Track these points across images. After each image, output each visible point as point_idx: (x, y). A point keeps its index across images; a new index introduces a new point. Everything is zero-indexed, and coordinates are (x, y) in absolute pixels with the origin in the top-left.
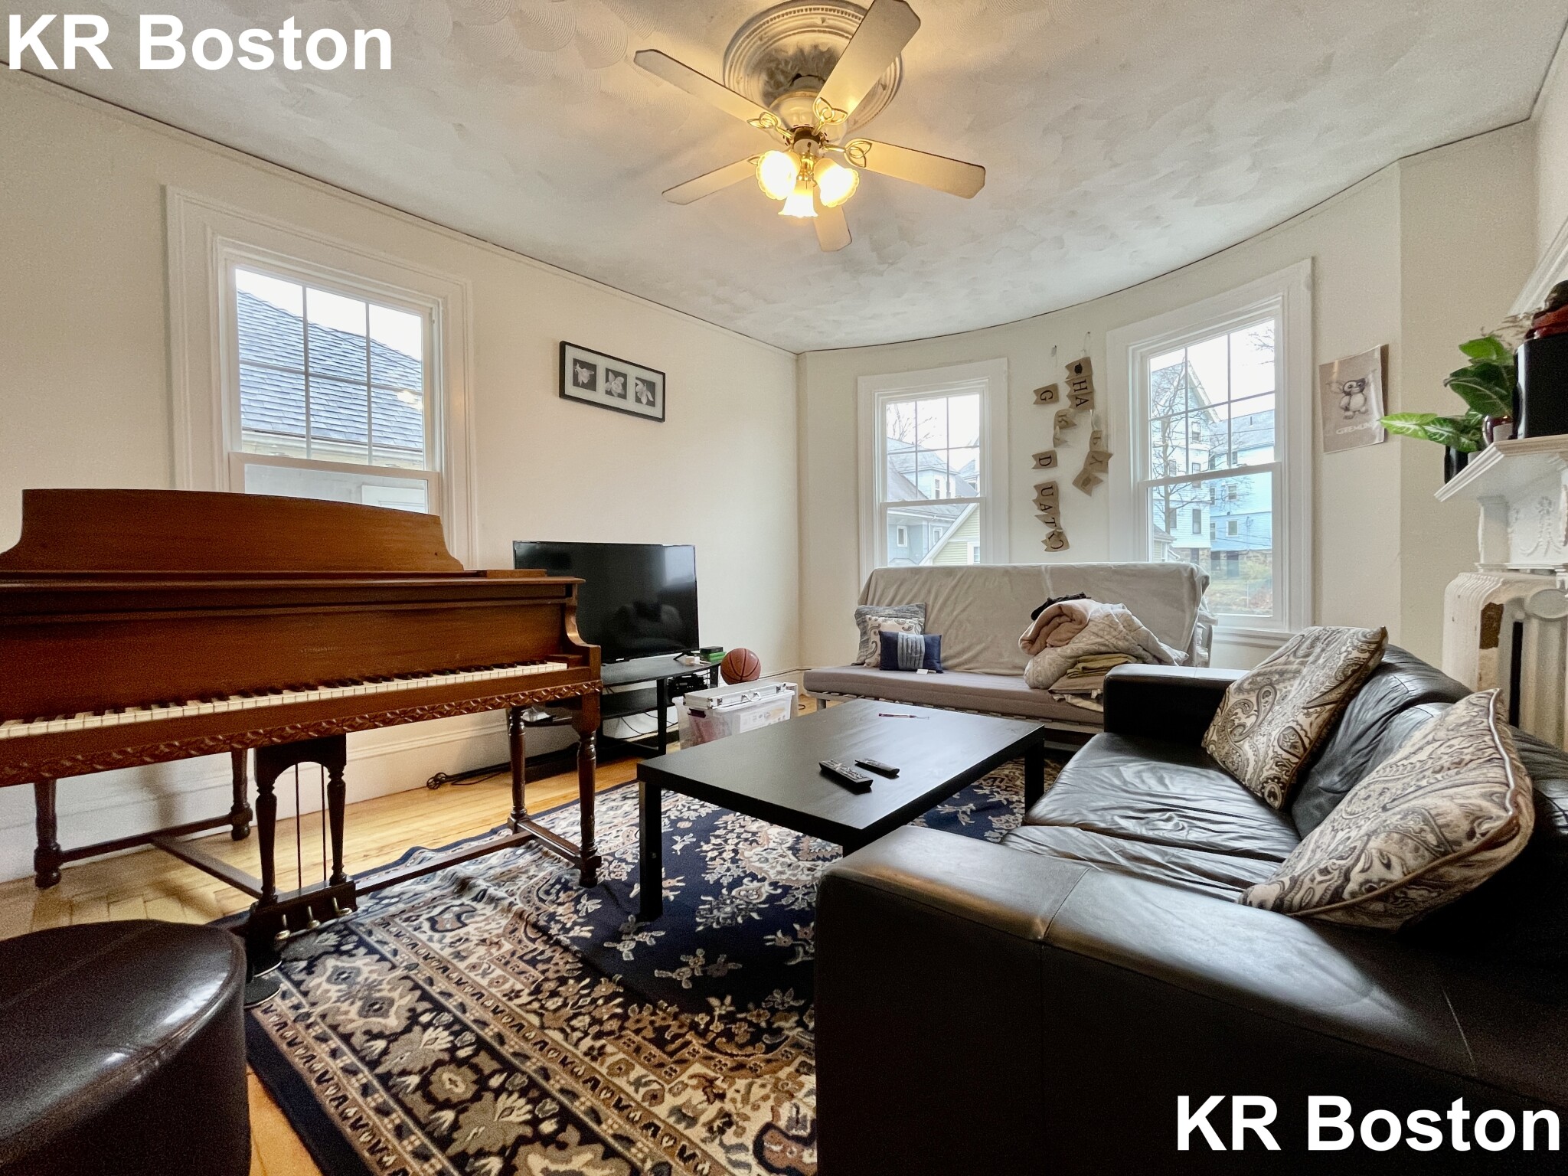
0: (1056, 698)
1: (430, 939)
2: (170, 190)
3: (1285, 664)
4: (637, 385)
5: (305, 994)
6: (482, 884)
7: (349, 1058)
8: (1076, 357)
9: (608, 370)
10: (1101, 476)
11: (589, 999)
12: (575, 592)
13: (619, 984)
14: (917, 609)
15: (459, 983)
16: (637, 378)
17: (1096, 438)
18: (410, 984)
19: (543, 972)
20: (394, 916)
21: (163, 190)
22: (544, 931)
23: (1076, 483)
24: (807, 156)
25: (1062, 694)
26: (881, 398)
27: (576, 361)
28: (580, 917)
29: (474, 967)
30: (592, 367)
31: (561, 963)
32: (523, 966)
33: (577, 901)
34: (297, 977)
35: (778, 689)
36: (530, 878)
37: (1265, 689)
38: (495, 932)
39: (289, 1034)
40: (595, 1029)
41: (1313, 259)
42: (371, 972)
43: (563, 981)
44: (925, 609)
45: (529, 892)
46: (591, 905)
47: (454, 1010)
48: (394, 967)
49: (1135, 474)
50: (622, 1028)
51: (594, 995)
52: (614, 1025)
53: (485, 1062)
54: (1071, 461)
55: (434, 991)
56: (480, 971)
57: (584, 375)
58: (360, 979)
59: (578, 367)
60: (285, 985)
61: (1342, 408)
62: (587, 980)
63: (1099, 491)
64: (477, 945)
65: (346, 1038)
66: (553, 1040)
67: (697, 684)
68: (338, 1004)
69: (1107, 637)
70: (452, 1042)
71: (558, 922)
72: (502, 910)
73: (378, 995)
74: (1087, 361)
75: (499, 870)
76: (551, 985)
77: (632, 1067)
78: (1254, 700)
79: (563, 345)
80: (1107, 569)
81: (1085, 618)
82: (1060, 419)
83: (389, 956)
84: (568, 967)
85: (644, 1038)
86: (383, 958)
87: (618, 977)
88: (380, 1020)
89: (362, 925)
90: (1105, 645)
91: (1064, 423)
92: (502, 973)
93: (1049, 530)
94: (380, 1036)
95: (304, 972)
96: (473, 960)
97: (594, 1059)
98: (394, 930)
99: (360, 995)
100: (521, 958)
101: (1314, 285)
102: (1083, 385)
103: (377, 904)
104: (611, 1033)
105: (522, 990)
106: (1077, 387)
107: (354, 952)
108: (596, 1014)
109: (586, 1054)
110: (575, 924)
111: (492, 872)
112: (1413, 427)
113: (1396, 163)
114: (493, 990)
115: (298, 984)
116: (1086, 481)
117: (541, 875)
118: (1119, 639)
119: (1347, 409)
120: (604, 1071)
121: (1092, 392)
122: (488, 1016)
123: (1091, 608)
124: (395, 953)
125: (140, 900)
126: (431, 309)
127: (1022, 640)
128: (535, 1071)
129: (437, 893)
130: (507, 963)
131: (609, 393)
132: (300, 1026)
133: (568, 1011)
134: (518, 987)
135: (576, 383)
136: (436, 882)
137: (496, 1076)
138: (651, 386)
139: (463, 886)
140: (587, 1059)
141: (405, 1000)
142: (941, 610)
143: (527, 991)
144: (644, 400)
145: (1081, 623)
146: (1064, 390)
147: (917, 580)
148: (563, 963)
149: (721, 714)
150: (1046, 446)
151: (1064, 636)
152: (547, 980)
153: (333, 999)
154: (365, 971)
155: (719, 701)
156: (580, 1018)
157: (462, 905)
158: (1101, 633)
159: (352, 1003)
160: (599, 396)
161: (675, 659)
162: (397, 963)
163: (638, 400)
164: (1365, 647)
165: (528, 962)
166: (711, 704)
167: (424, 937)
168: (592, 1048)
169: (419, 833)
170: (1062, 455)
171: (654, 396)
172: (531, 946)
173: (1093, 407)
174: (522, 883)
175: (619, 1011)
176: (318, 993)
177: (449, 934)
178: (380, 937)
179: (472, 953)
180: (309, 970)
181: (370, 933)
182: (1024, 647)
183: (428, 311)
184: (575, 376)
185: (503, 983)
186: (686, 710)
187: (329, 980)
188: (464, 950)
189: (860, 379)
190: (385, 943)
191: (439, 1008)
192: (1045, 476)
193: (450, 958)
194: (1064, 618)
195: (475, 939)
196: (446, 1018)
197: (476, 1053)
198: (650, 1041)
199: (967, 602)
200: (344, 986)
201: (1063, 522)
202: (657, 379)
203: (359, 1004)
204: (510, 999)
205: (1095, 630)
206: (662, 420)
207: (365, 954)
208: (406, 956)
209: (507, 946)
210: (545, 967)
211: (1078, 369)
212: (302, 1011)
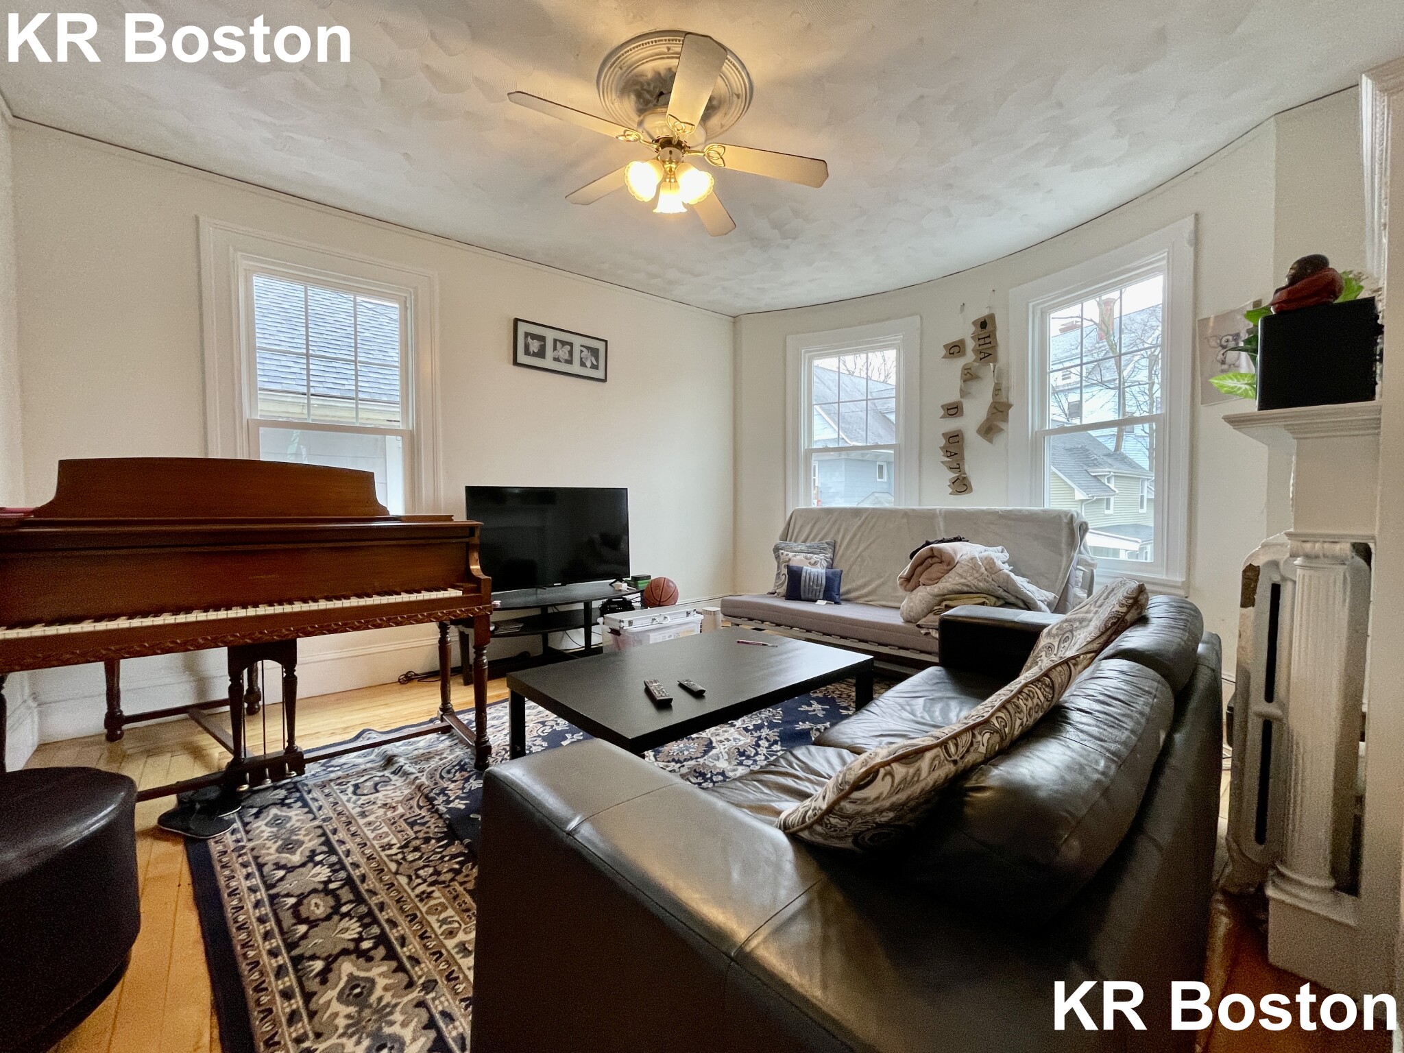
0: (923, 631)
1: (348, 801)
2: (201, 219)
3: (1087, 613)
4: (582, 351)
5: (247, 832)
6: (402, 761)
7: (256, 881)
8: (983, 313)
9: (555, 341)
10: (1002, 425)
11: (439, 856)
12: (477, 533)
13: (467, 846)
14: (826, 546)
15: (353, 835)
16: (582, 346)
17: (997, 390)
18: (320, 831)
19: (416, 832)
20: (331, 780)
21: (197, 219)
22: (430, 800)
23: (979, 432)
24: (671, 162)
25: (928, 628)
26: (807, 355)
27: (527, 334)
28: (463, 793)
29: (370, 824)
30: (542, 339)
31: (432, 827)
32: (404, 826)
33: (467, 780)
34: (247, 820)
35: (688, 613)
36: (441, 759)
37: (1067, 635)
38: (396, 799)
39: (225, 859)
40: (434, 878)
41: (1197, 217)
42: (298, 821)
43: (427, 840)
44: (834, 546)
45: (436, 770)
46: (475, 784)
47: (341, 853)
48: (315, 818)
49: (1033, 423)
50: (453, 880)
51: (444, 853)
52: (449, 876)
53: (346, 894)
54: (976, 411)
55: (334, 838)
56: (372, 828)
57: (535, 346)
58: (288, 825)
59: (529, 339)
60: (238, 825)
61: (1218, 361)
62: (445, 841)
63: (1000, 439)
64: (379, 807)
65: (260, 867)
66: (399, 883)
67: (627, 606)
68: (266, 842)
69: (969, 579)
70: (330, 877)
71: (446, 795)
72: (409, 783)
73: (294, 838)
74: (992, 317)
75: (421, 751)
76: (418, 842)
77: (447, 908)
78: (1056, 644)
79: (516, 321)
80: (995, 513)
81: (953, 559)
82: (966, 372)
83: (315, 810)
84: (436, 830)
85: (465, 889)
86: (311, 811)
87: (467, 841)
88: (288, 855)
89: (307, 785)
90: (967, 586)
91: (969, 376)
92: (388, 830)
93: (953, 475)
94: (283, 867)
95: (253, 817)
96: (371, 818)
97: (421, 900)
98: (327, 791)
99: (283, 837)
100: (405, 820)
101: (1196, 241)
102: (987, 340)
103: (324, 770)
104: (444, 882)
105: (395, 844)
106: (982, 342)
107: (293, 805)
108: (439, 868)
109: (417, 896)
110: (457, 797)
111: (416, 752)
112: (1244, 387)
113: (1272, 119)
114: (375, 842)
115: (245, 824)
116: (989, 430)
117: (450, 757)
118: (981, 581)
119: (1223, 362)
120: (424, 910)
121: (995, 347)
122: (363, 861)
123: (964, 551)
124: (320, 808)
125: (169, 755)
126: (406, 297)
127: (900, 578)
128: (376, 904)
129: (369, 765)
130: (394, 823)
131: (556, 359)
132: (234, 855)
133: (421, 863)
134: (394, 841)
135: (527, 352)
136: (372, 757)
137: (348, 905)
138: (595, 352)
139: (389, 761)
140: (417, 900)
141: (312, 843)
142: (847, 547)
143: (398, 845)
144: (589, 364)
145: (949, 564)
146: (970, 344)
147: (829, 520)
148: (434, 826)
149: (633, 633)
150: (954, 397)
151: (934, 576)
152: (416, 838)
153: (265, 837)
154: (295, 818)
155: (630, 623)
156: (426, 869)
157: (383, 776)
158: (964, 574)
159: (275, 842)
160: (548, 363)
161: (611, 584)
162: (318, 816)
163: (583, 364)
164: (1124, 602)
165: (408, 824)
166: (622, 624)
167: (344, 798)
168: (423, 892)
169: (378, 718)
170: (967, 406)
171: (597, 360)
172: (417, 811)
173: (995, 361)
174: (434, 763)
175: (457, 866)
176: (258, 831)
177: (364, 798)
178: (315, 796)
179: (373, 813)
180: (257, 815)
181: (309, 792)
182: (901, 585)
183: (404, 299)
184: (527, 347)
185: (384, 838)
186: (607, 629)
187: (266, 825)
188: (368, 811)
189: (789, 339)
190: (317, 800)
191: (332, 851)
192: (952, 425)
193: (355, 816)
194: (935, 560)
195: (380, 803)
196: (334, 859)
197: (342, 887)
198: (469, 892)
199: (870, 540)
200: (275, 829)
201: (967, 468)
202: (600, 346)
203: (280, 842)
204: (383, 850)
205: (960, 571)
206: (605, 380)
207: (300, 807)
208: (327, 811)
209: (400, 810)
210: (420, 828)
211: (983, 324)
212: (240, 844)
